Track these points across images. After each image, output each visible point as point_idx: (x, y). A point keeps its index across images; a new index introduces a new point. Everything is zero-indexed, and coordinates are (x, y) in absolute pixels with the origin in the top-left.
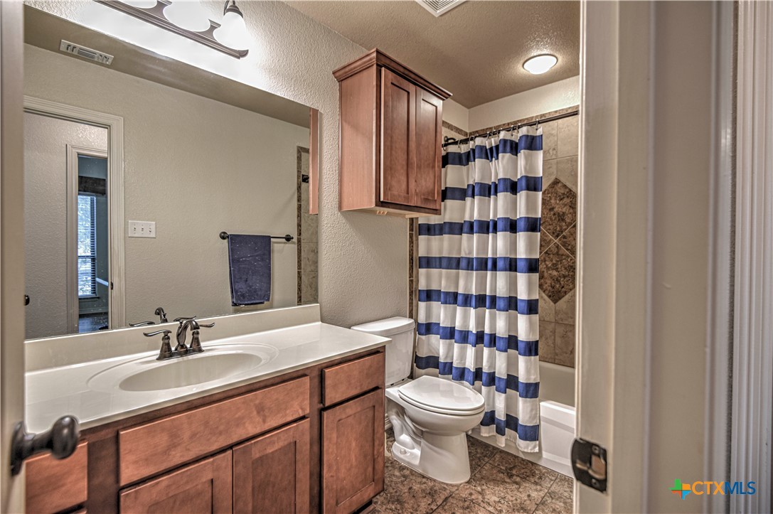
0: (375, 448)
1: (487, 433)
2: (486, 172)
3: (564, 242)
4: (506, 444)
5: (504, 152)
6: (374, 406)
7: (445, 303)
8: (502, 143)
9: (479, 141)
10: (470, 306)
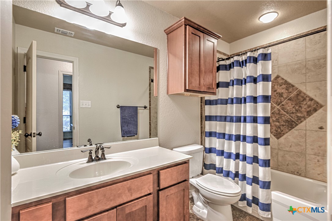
0: (185, 210)
1: (242, 205)
2: (240, 73)
3: (283, 108)
4: (252, 212)
5: (250, 62)
6: (184, 190)
7: (219, 138)
8: (249, 58)
9: (236, 58)
10: (232, 140)
